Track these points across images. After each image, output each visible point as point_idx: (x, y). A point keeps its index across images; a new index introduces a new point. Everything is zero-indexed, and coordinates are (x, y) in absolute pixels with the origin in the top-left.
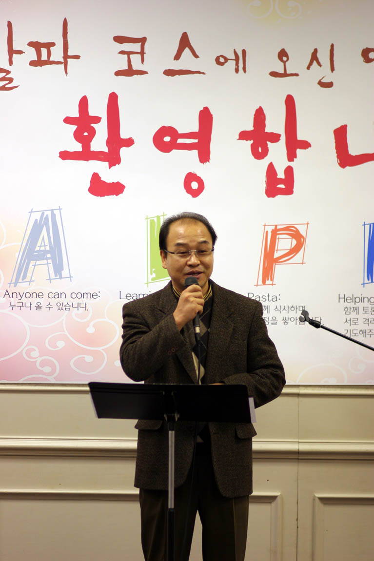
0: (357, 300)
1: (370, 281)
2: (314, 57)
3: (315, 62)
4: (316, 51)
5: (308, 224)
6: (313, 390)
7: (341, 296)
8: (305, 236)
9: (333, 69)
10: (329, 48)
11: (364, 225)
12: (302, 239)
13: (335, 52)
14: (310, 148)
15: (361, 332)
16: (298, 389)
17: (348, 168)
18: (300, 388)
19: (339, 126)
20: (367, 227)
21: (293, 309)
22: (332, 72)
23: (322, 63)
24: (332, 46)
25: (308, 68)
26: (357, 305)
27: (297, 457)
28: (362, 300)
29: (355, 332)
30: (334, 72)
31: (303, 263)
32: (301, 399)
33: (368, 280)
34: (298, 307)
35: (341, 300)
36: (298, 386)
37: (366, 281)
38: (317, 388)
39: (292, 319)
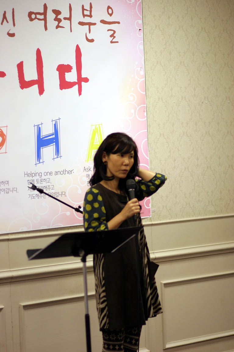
0: (33, 175)
1: (39, 162)
2: (5, 17)
3: (5, 20)
4: (5, 12)
5: (7, 126)
6: (15, 236)
7: (26, 173)
8: (6, 135)
9: (14, 25)
10: (12, 11)
11: (34, 126)
12: (5, 137)
13: (15, 14)
14: (5, 76)
15: (36, 196)
16: (7, 236)
17: (24, 89)
18: (9, 235)
19: (19, 62)
20: (36, 127)
21: (2, 183)
22: (14, 27)
23: (8, 21)
24: (13, 9)
25: (2, 24)
26: (34, 178)
27: (10, 281)
28: (35, 174)
29: (34, 195)
30: (15, 26)
31: (6, 153)
32: (10, 242)
33: (38, 162)
34: (5, 182)
35: (26, 175)
36: (8, 234)
37: (37, 163)
38: (17, 235)
39: (3, 190)
